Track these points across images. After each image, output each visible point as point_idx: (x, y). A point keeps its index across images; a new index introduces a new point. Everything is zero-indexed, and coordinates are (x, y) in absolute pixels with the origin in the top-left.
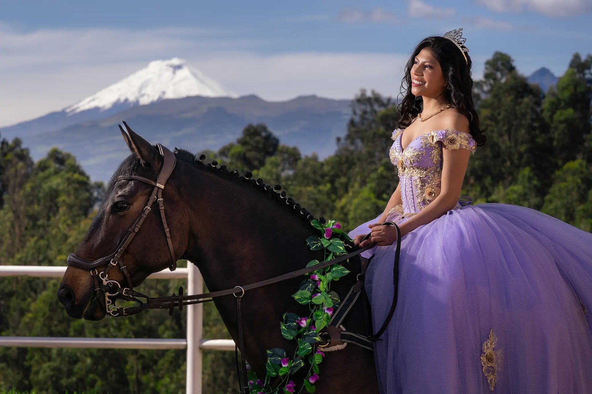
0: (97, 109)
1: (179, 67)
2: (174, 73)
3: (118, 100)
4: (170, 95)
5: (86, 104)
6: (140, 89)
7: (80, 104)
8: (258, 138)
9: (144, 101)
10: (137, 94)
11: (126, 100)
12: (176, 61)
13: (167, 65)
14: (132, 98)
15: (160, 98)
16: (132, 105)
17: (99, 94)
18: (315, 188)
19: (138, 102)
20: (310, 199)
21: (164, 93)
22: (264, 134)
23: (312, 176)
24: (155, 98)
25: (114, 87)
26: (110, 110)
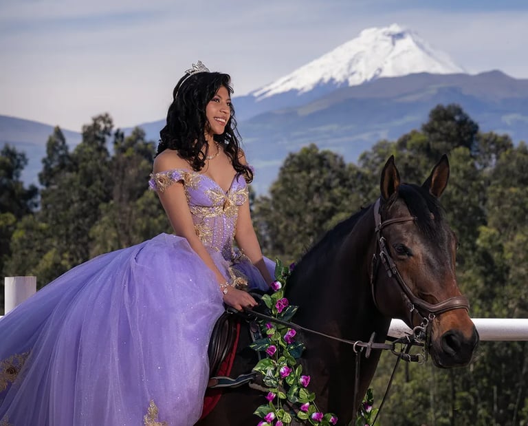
0: (293, 92)
1: (400, 36)
2: (394, 44)
3: (321, 80)
4: (388, 72)
5: (280, 86)
6: (350, 65)
7: (272, 86)
8: (449, 123)
9: (355, 81)
10: (345, 72)
11: (332, 80)
12: (395, 29)
13: (384, 33)
14: (339, 78)
15: (375, 76)
16: (339, 86)
17: (296, 73)
18: (522, 189)
19: (347, 82)
20: (514, 204)
21: (380, 70)
22: (457, 118)
23: (517, 172)
24: (370, 77)
25: (316, 63)
26: (310, 93)
